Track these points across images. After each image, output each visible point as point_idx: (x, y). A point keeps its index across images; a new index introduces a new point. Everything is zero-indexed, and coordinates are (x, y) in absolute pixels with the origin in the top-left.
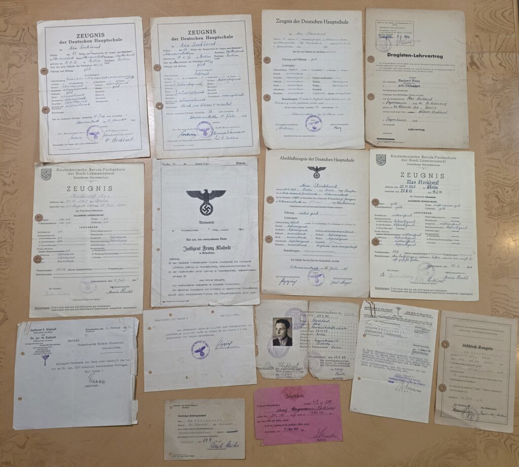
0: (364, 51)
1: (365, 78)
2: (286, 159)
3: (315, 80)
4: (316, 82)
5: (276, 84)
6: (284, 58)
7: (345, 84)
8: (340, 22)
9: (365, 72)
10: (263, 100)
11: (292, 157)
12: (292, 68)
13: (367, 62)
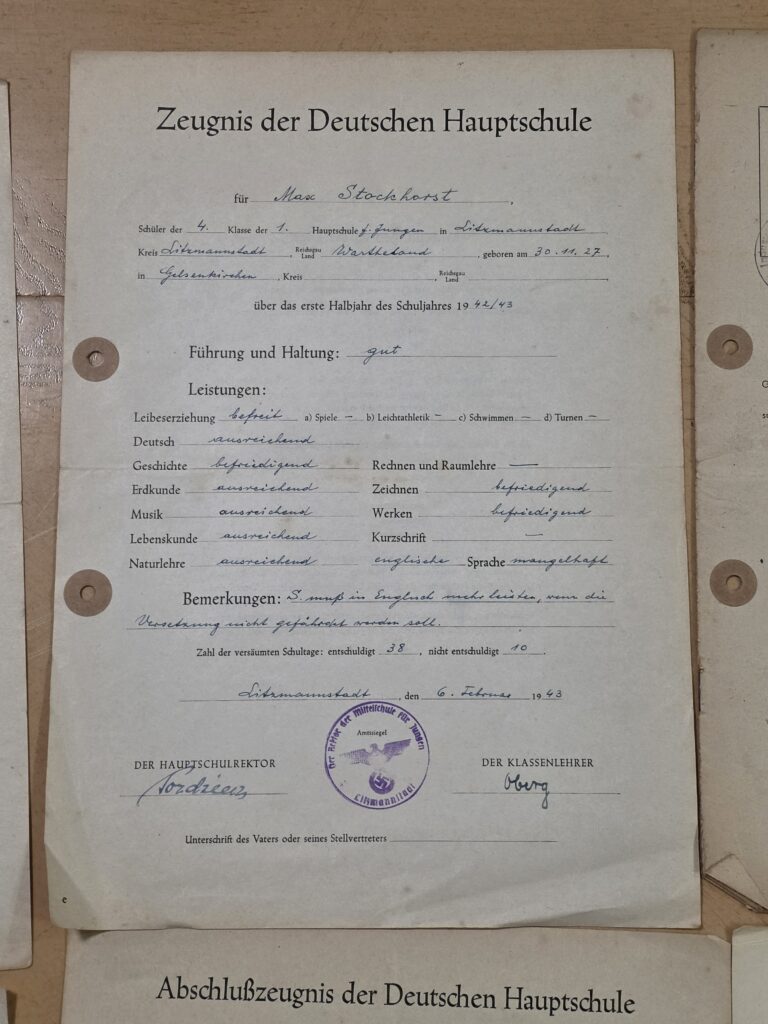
0: (688, 294)
1: (692, 463)
2: (195, 993)
3: (391, 478)
4: (395, 490)
5: (148, 503)
6: (201, 344)
7: (574, 502)
8: (544, 122)
9: (690, 423)
10: (61, 607)
11: (237, 982)
12: (246, 405)
13: (704, 362)
